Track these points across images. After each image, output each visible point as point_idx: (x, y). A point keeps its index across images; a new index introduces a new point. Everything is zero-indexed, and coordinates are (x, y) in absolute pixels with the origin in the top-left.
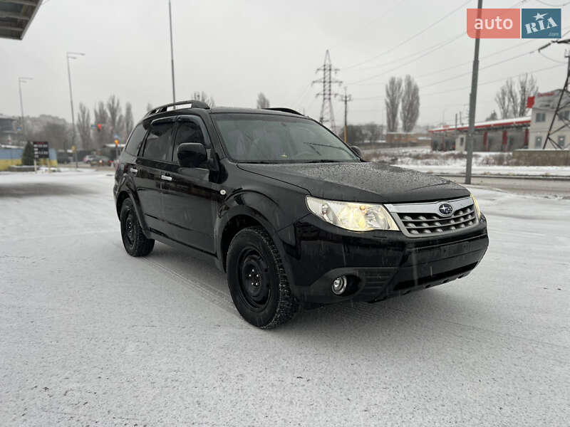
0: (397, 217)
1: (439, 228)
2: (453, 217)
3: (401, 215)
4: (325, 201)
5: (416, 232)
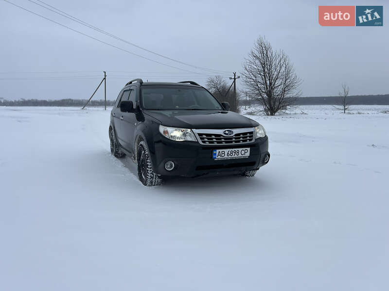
0: (197, 136)
1: (224, 142)
2: (234, 137)
3: (200, 135)
4: (166, 127)
5: (208, 143)
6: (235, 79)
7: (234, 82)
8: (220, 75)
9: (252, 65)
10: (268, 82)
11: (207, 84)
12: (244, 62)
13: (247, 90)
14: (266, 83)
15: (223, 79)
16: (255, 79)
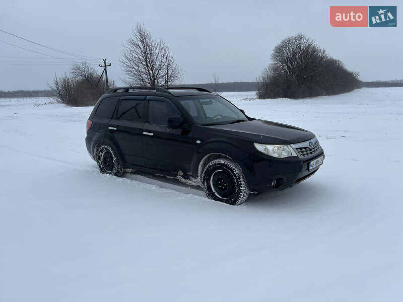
0: (296, 151)
2: (313, 147)
4: (264, 145)
6: (105, 66)
7: (105, 69)
8: (87, 61)
9: (133, 53)
10: (151, 72)
11: (72, 71)
12: (123, 50)
13: (130, 80)
14: (149, 73)
15: (91, 66)
16: (136, 68)
